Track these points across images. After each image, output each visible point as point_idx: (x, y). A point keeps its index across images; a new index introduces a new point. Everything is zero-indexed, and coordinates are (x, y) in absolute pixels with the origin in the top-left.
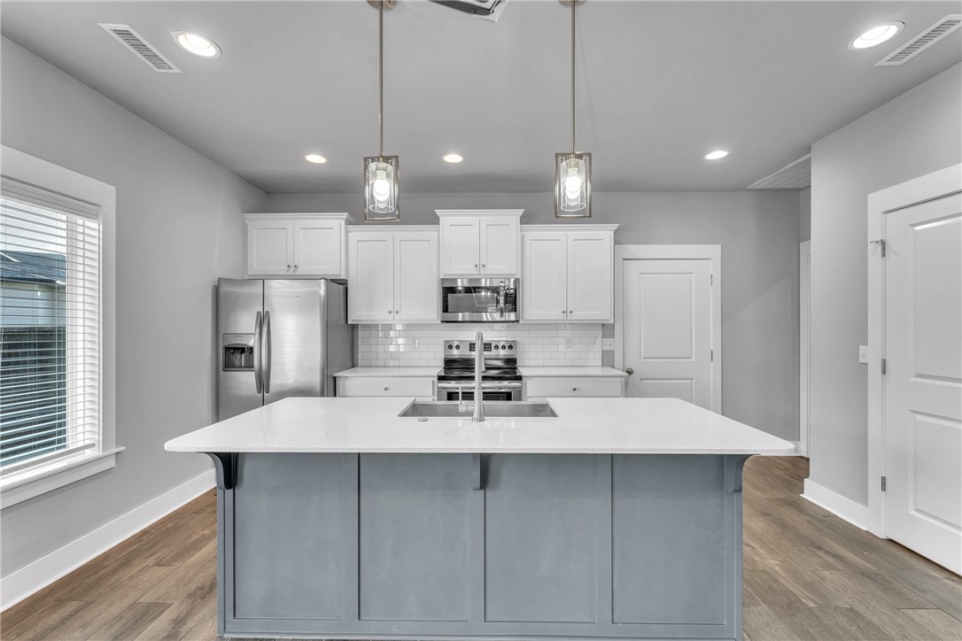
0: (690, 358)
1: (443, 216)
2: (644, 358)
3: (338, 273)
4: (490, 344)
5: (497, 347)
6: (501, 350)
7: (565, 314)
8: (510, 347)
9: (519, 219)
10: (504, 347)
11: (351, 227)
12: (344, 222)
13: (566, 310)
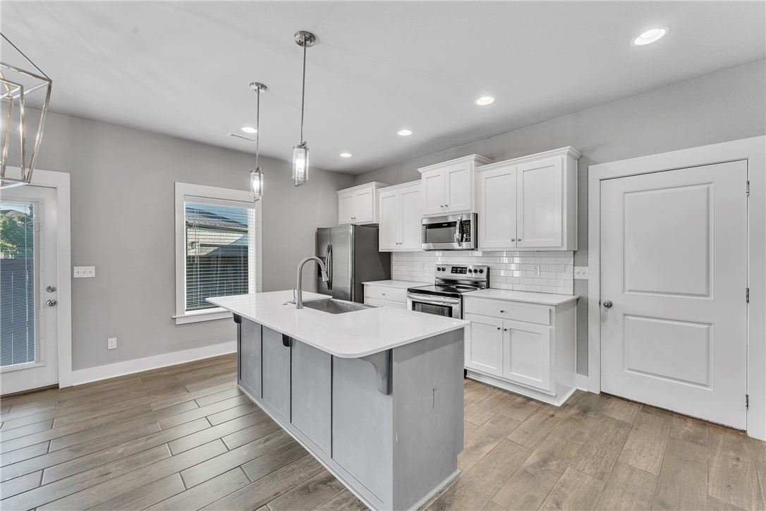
0: (707, 295)
1: (423, 172)
2: (628, 291)
3: (371, 220)
4: (466, 268)
5: (470, 271)
6: (473, 273)
7: (515, 242)
8: (481, 271)
9: (473, 162)
10: (476, 271)
11: (380, 190)
12: (374, 188)
13: (515, 238)
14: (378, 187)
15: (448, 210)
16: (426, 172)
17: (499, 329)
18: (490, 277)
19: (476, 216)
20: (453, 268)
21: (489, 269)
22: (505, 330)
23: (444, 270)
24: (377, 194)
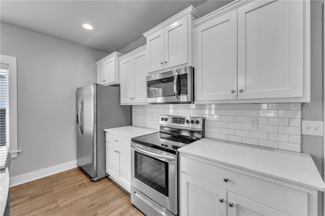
3: (115, 81)
5: (188, 122)
6: (190, 124)
7: (235, 94)
8: (197, 122)
9: (190, 16)
10: (192, 122)
11: (120, 58)
12: (116, 56)
13: (235, 89)
14: (119, 56)
15: (167, 66)
16: (149, 35)
17: (222, 201)
18: (206, 127)
19: (193, 70)
20: (173, 118)
21: (204, 120)
22: (231, 206)
23: (166, 120)
24: (119, 61)
